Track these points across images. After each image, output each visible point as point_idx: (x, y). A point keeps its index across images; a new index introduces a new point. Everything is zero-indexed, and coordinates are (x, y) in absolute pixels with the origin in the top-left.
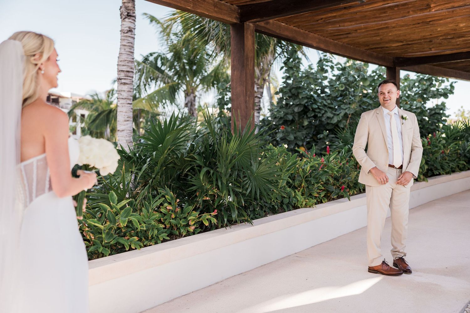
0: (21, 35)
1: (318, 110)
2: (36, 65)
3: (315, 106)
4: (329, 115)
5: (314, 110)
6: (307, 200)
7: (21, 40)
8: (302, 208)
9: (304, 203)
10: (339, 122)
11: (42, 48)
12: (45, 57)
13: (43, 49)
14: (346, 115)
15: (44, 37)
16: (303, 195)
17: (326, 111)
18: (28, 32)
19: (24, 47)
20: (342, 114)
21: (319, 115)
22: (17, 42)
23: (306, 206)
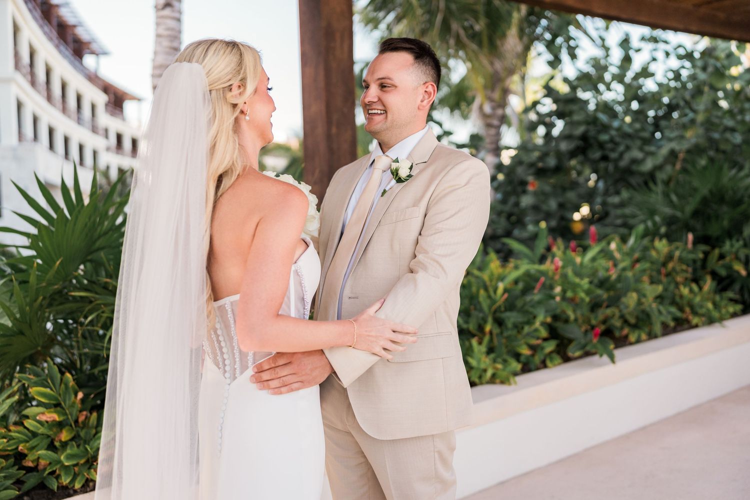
0: (200, 49)
1: (609, 146)
2: (235, 106)
3: (604, 137)
4: (637, 154)
5: (601, 146)
6: (500, 366)
7: (201, 61)
8: (481, 384)
9: (489, 373)
10: (659, 168)
11: (242, 71)
12: (250, 87)
13: (245, 72)
14: (673, 154)
15: (241, 47)
16: (490, 350)
17: (628, 148)
18: (214, 42)
19: (208, 74)
20: (664, 151)
21: (613, 155)
22: (195, 65)
23: (493, 380)
